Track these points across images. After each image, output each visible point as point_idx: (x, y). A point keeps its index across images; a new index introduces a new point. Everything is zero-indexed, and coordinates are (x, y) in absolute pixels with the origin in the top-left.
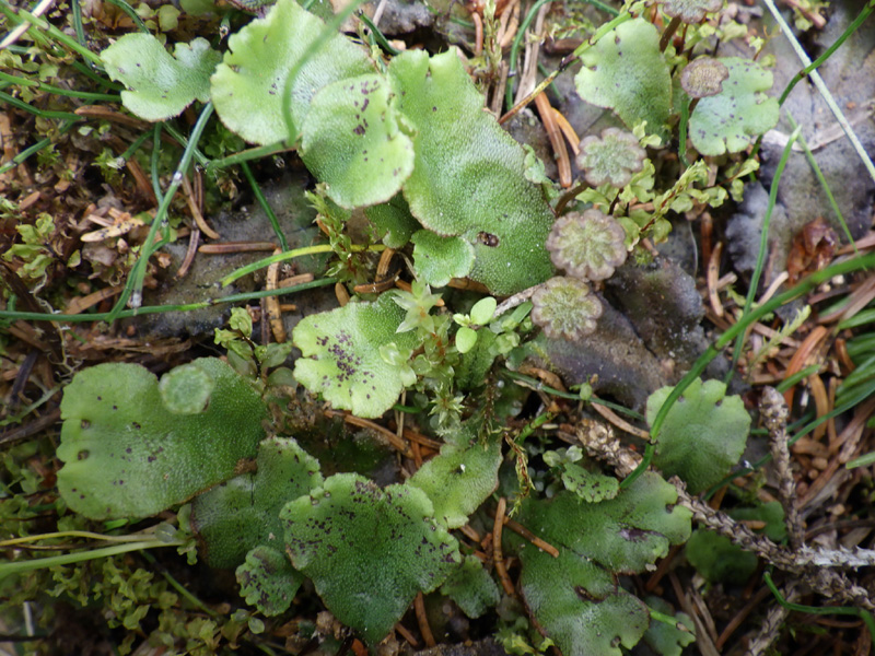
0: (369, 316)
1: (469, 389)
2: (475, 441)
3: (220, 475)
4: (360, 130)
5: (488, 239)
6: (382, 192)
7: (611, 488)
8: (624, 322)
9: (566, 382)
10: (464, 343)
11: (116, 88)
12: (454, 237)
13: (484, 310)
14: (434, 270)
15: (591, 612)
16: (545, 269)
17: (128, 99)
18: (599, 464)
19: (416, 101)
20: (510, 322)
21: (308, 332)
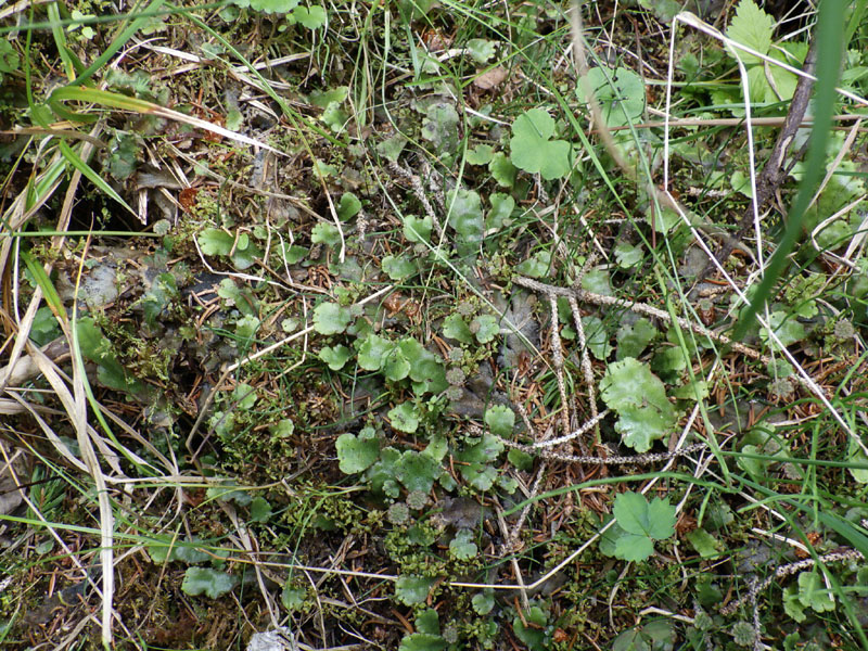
0: (404, 407)
1: (433, 422)
2: (439, 439)
3: (371, 463)
4: (395, 361)
5: (430, 380)
6: (404, 376)
7: (479, 440)
8: (474, 395)
9: (461, 416)
10: (431, 409)
11: (326, 364)
12: (421, 383)
13: (434, 399)
14: (419, 391)
15: (483, 476)
16: (448, 385)
17: (330, 366)
18: (474, 436)
19: (407, 349)
20: (441, 401)
21: (392, 414)
